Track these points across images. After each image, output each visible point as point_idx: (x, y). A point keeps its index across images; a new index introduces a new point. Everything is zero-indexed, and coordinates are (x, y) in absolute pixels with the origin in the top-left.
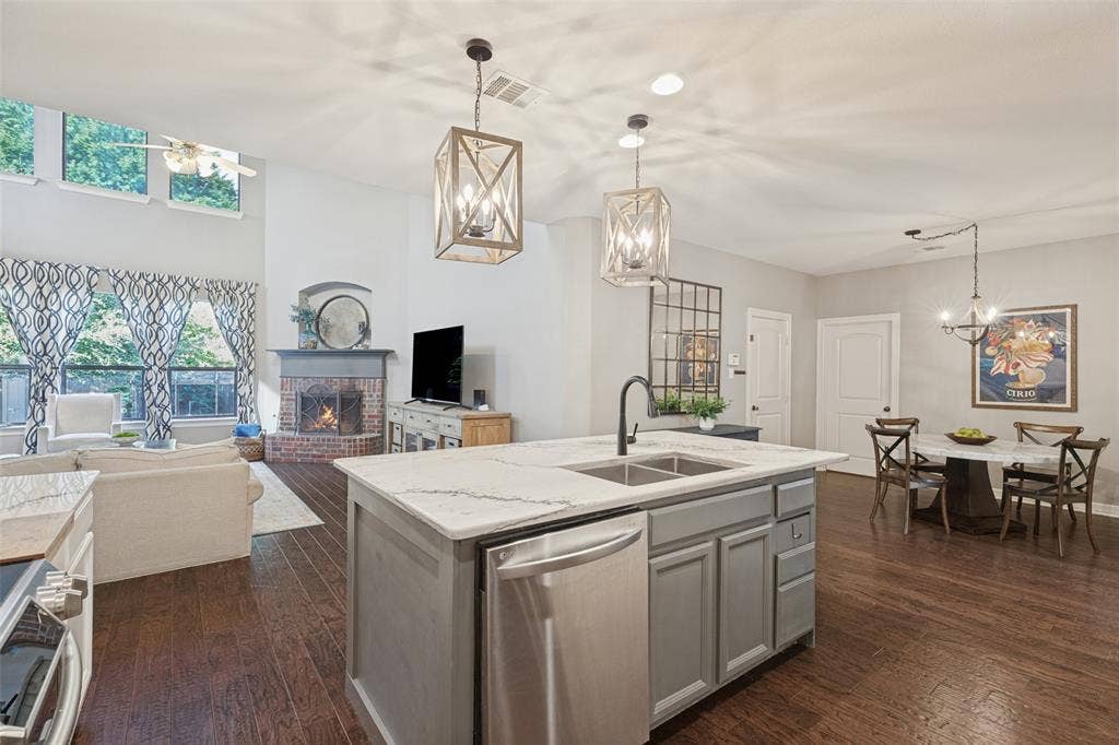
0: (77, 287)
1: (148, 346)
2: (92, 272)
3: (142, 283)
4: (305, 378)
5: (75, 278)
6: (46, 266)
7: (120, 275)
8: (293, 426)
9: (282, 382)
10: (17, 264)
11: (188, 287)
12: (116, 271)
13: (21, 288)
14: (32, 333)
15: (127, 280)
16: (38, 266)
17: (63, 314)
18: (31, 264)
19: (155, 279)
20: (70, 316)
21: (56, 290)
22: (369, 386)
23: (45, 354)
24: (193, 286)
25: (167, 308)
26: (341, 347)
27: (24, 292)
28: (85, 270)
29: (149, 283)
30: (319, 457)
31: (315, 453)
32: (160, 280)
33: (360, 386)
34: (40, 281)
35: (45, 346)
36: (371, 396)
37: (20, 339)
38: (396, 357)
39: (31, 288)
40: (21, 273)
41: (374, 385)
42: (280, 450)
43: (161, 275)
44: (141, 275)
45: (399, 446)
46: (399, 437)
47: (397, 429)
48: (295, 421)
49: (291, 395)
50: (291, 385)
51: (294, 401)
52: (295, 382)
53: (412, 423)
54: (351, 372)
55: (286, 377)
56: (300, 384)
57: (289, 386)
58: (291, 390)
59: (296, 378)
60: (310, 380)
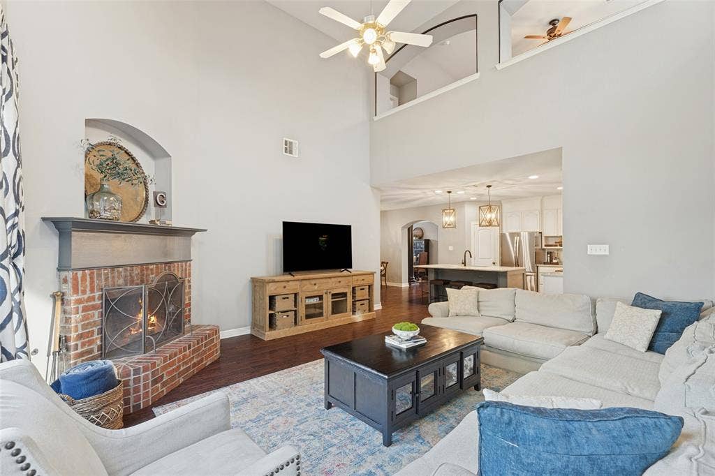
4: (113, 268)
8: (95, 353)
45: (288, 311)
46: (289, 304)
47: (284, 298)
48: (99, 343)
49: (93, 299)
50: (92, 282)
51: (94, 308)
52: (99, 275)
53: (316, 287)
54: (166, 255)
55: (83, 269)
56: (106, 279)
57: (88, 283)
58: (92, 290)
59: (99, 268)
60: (121, 269)
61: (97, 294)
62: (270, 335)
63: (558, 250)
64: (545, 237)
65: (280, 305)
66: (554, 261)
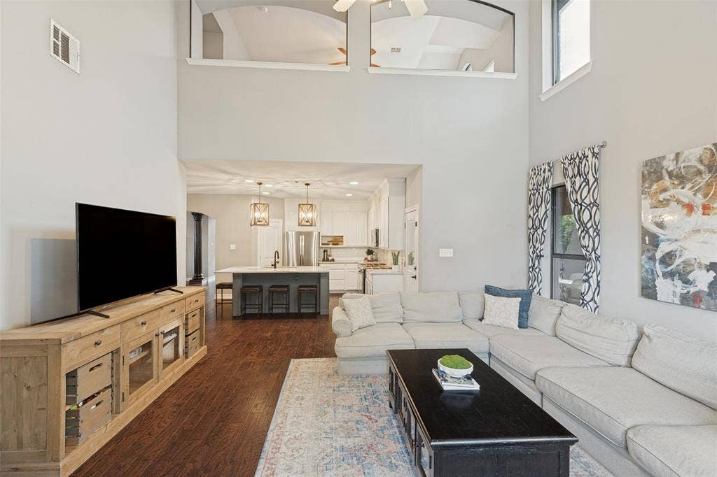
53: (144, 329)
63: (330, 248)
64: (323, 236)
66: (330, 258)
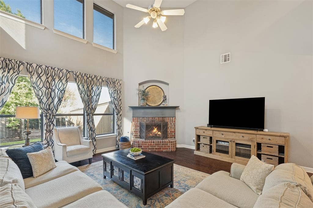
0: (62, 79)
1: (88, 105)
2: (67, 72)
3: (85, 78)
4: (143, 117)
5: (61, 75)
6: (50, 68)
7: (78, 74)
8: (138, 136)
9: (133, 119)
10: (38, 67)
11: (101, 80)
12: (76, 73)
13: (40, 78)
14: (45, 100)
15: (80, 76)
16: (47, 68)
17: (56, 90)
18: (44, 67)
19: (90, 77)
20: (59, 92)
21: (54, 80)
22: (170, 120)
23: (49, 109)
24: (102, 80)
25: (94, 89)
26: (153, 105)
27: (41, 80)
28: (65, 71)
29: (88, 78)
30: (159, 149)
31: (156, 147)
32: (91, 77)
33: (167, 120)
34: (47, 75)
35: (49, 106)
36: (171, 124)
37: (40, 102)
38: (179, 109)
39: (44, 78)
40: (40, 71)
41: (172, 120)
42: (142, 146)
43: (92, 75)
44: (85, 74)
45: (207, 145)
46: (207, 141)
47: (204, 138)
48: (139, 134)
49: (137, 124)
50: (137, 120)
51: (138, 126)
52: (139, 119)
53: (223, 136)
54: (163, 115)
55: (135, 117)
56: (141, 120)
57: (136, 120)
58: (137, 122)
59: (139, 117)
60: (145, 118)
61: (138, 123)
62: (196, 153)
65: (202, 140)
